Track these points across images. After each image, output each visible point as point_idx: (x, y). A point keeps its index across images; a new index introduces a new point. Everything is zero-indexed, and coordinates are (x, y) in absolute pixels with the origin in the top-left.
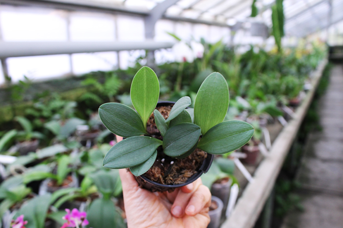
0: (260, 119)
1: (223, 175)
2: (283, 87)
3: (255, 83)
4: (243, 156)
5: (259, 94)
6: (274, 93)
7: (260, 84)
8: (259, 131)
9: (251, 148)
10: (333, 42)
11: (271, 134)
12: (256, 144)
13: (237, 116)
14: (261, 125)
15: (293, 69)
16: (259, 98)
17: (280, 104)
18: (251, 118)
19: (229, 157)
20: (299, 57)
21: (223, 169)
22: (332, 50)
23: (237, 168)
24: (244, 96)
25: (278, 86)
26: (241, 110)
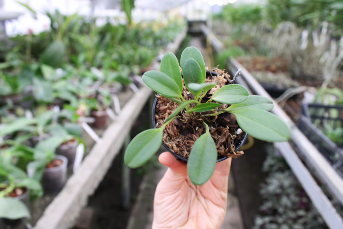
0: (111, 87)
1: (69, 137)
2: (137, 58)
3: (111, 54)
4: (91, 120)
5: (114, 65)
6: (128, 64)
7: (115, 56)
8: (108, 98)
9: (99, 113)
10: (192, 17)
11: (120, 101)
12: (104, 110)
13: (91, 86)
14: (112, 93)
15: (150, 42)
16: (113, 69)
17: (132, 74)
18: (103, 87)
19: (77, 122)
20: (156, 30)
21: (70, 132)
22: (190, 24)
23: (84, 131)
24: (100, 67)
25: (133, 57)
26: (95, 80)
